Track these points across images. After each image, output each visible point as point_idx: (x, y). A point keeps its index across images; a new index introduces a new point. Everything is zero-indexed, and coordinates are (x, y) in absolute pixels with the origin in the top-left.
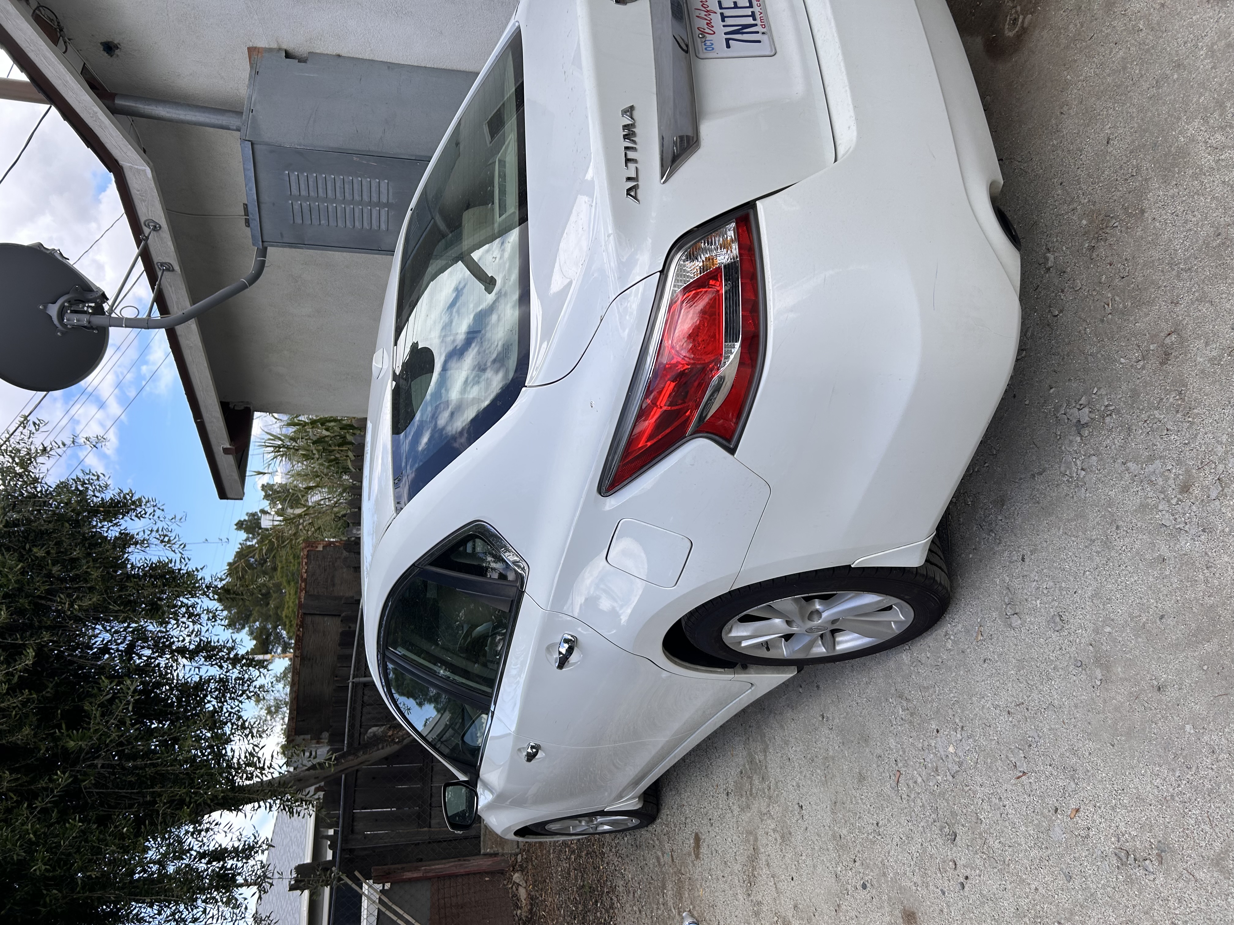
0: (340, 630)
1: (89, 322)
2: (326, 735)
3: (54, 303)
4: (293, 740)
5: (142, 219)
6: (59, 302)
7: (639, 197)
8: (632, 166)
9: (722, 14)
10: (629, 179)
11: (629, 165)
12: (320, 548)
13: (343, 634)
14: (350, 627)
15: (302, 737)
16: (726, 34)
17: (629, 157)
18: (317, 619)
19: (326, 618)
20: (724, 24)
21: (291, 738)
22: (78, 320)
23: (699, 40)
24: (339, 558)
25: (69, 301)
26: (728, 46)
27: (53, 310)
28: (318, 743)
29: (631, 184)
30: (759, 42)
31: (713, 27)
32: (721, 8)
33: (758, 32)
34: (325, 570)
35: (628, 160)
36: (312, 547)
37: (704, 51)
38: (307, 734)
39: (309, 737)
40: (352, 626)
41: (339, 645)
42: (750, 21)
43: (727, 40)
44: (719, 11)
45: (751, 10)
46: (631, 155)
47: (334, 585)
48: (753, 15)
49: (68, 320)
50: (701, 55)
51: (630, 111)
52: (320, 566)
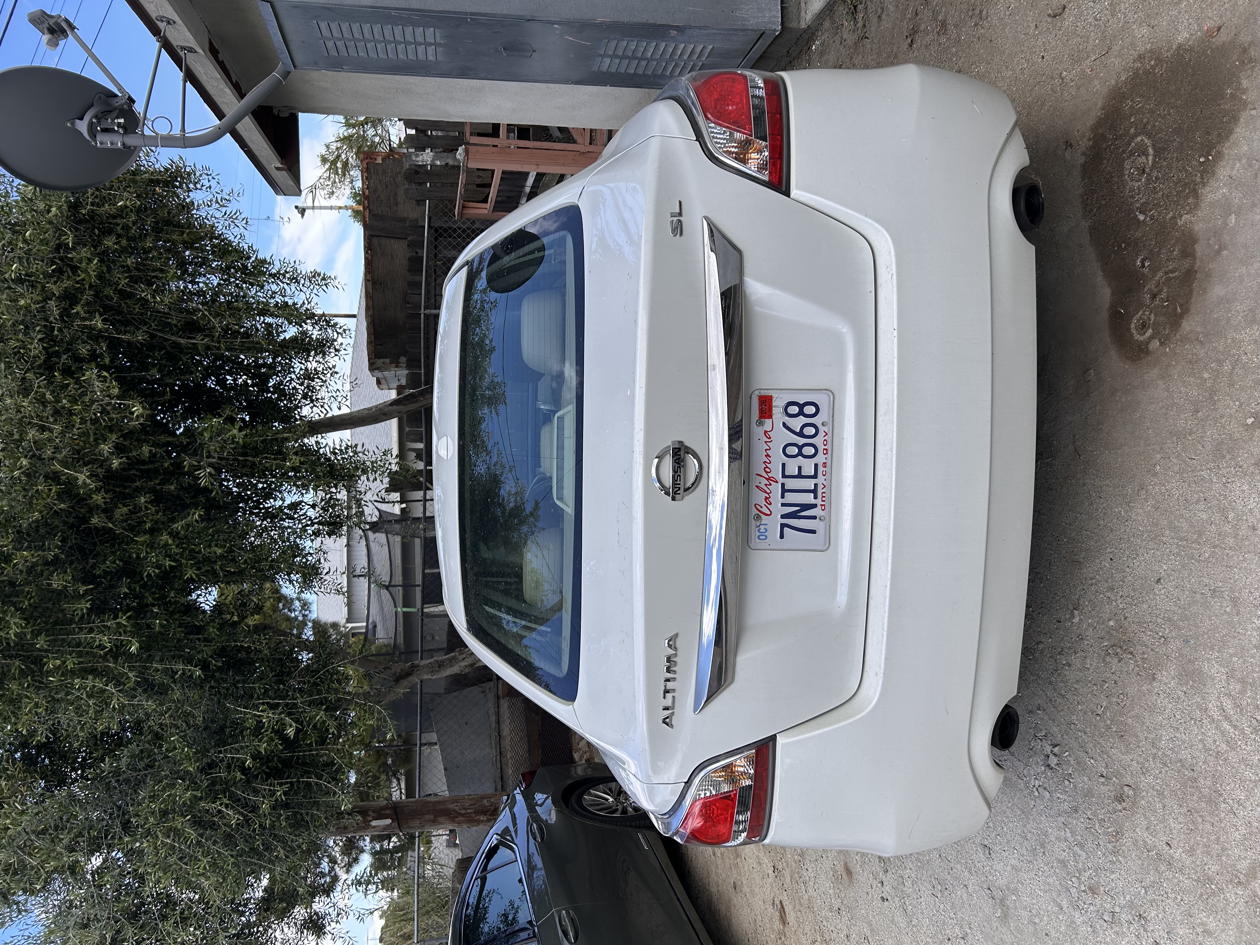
0: (408, 255)
1: (123, 144)
2: (403, 359)
3: (81, 119)
4: (374, 363)
5: (153, 15)
6: (87, 118)
7: (673, 723)
8: (669, 696)
9: (783, 485)
10: (666, 709)
11: (667, 694)
12: (379, 161)
13: (410, 259)
14: (417, 253)
15: (382, 360)
16: (783, 517)
17: (668, 688)
18: (384, 241)
19: (393, 241)
20: (784, 501)
21: (372, 361)
22: (112, 144)
23: (753, 523)
24: (400, 173)
25: (96, 116)
26: (782, 537)
27: (82, 126)
28: (397, 366)
29: (667, 713)
30: (813, 532)
31: (770, 504)
32: (784, 476)
33: (814, 518)
34: (387, 187)
35: (666, 691)
36: (371, 158)
37: (757, 540)
38: (386, 358)
39: (388, 361)
40: (419, 251)
41: (409, 271)
42: (809, 498)
43: (783, 526)
44: (781, 480)
45: (814, 481)
46: (670, 685)
47: (397, 204)
48: (814, 491)
49: (101, 143)
50: (752, 545)
51: (672, 642)
52: (381, 181)
